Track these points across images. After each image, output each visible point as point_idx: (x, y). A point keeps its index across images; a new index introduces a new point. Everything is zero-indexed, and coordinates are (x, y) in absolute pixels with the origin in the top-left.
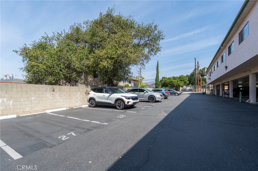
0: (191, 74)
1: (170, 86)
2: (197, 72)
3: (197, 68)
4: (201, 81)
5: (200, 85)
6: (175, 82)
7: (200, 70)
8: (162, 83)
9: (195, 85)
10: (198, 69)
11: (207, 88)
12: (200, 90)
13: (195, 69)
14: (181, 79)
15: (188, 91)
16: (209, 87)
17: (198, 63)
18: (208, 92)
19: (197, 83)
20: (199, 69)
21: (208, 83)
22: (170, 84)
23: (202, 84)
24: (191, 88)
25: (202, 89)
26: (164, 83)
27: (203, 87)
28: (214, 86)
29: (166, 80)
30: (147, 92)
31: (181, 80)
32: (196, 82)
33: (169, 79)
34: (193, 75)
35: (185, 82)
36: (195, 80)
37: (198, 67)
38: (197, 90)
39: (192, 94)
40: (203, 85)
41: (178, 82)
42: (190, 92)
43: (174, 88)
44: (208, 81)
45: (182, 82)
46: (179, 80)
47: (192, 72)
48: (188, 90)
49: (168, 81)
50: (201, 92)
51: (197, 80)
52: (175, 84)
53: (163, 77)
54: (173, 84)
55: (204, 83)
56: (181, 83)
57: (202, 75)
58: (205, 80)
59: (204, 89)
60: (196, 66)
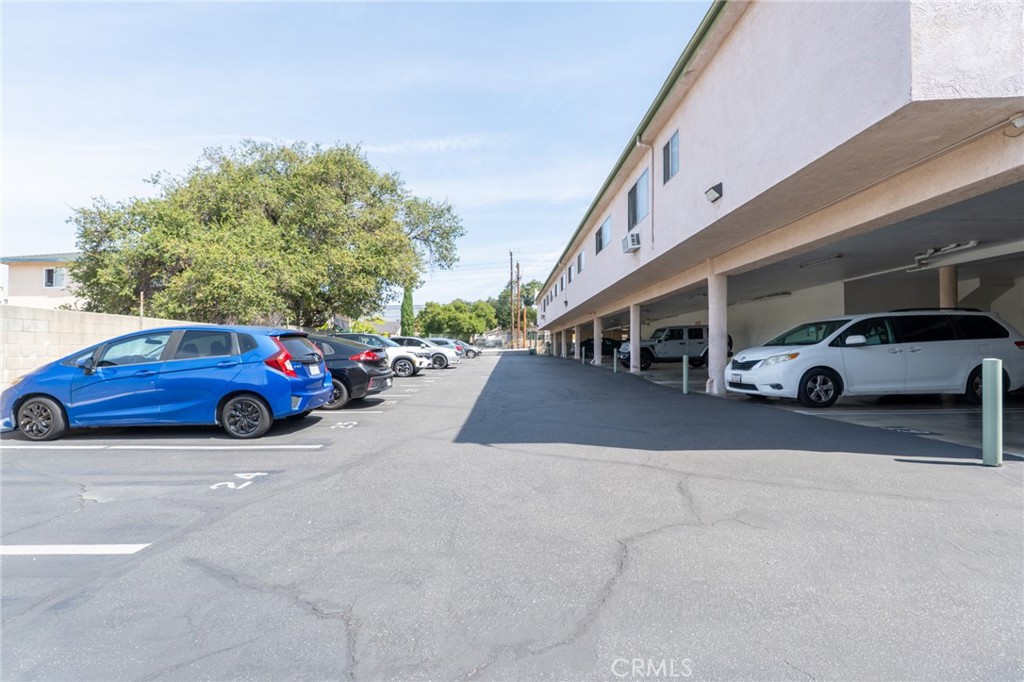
0: (500, 297)
1: (448, 330)
2: (515, 292)
3: (515, 278)
4: (525, 319)
5: (522, 329)
6: (465, 319)
7: (523, 286)
8: (425, 321)
9: (509, 330)
10: (517, 282)
11: (539, 339)
12: (523, 344)
13: (511, 283)
14: (479, 312)
15: (493, 347)
16: (543, 336)
17: (518, 266)
18: (540, 349)
19: (516, 322)
20: (520, 284)
21: (540, 327)
22: (450, 326)
23: (528, 326)
24: (500, 338)
25: (527, 342)
26: (432, 322)
27: (531, 336)
28: (552, 335)
29: (439, 314)
30: (427, 346)
31: (479, 316)
32: (514, 319)
33: (446, 309)
34: (504, 299)
35: (488, 322)
36: (509, 314)
37: (518, 278)
38: (515, 344)
39: (505, 354)
40: (530, 330)
41: (472, 321)
42: (497, 350)
43: (461, 336)
44: (542, 323)
45: (482, 319)
46: (473, 315)
47: (502, 291)
48: (491, 344)
49: (444, 316)
50: (527, 349)
51: (516, 316)
52: (466, 326)
53: (429, 301)
54: (459, 325)
55: (532, 324)
56: (481, 325)
57: (528, 303)
58: (533, 317)
59: (533, 341)
60: (514, 274)
